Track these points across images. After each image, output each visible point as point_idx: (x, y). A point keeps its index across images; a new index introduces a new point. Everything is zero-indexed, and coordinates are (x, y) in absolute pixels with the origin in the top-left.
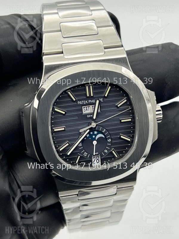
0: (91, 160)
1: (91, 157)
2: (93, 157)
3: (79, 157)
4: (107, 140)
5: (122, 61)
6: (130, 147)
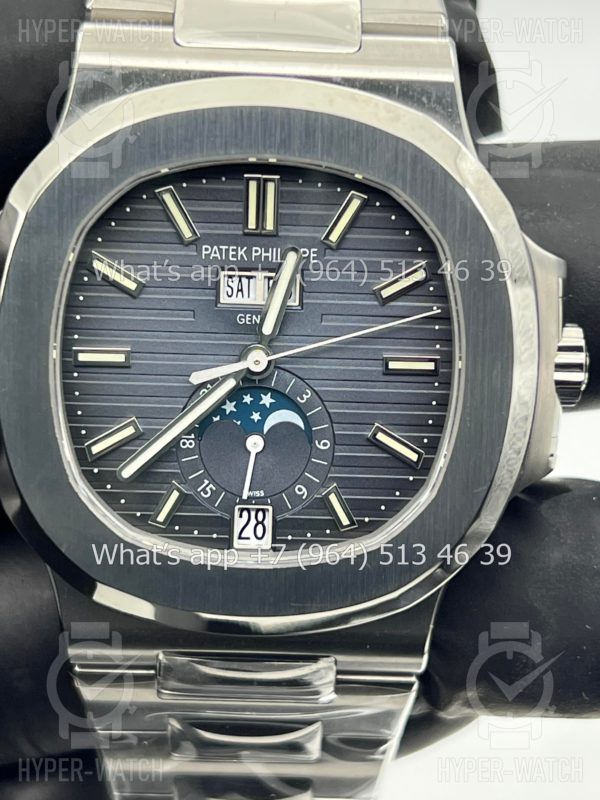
1: (228, 507)
2: (242, 510)
3: (175, 495)
4: (311, 441)
5: (433, 99)
6: (414, 489)
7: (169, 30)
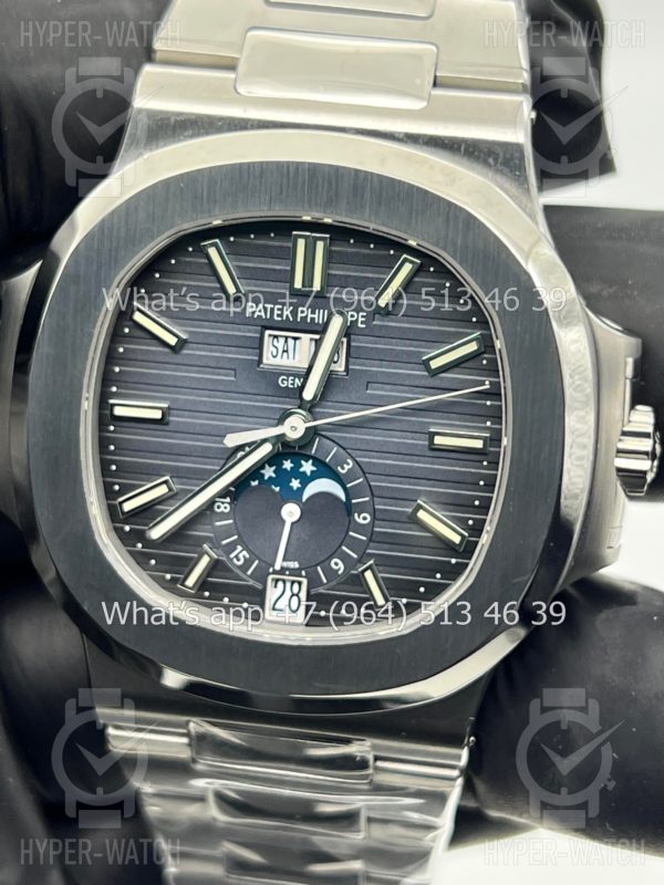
0: (259, 586)
1: (261, 576)
3: (206, 560)
4: (351, 515)
5: (500, 160)
6: (455, 572)
7: (232, 75)
